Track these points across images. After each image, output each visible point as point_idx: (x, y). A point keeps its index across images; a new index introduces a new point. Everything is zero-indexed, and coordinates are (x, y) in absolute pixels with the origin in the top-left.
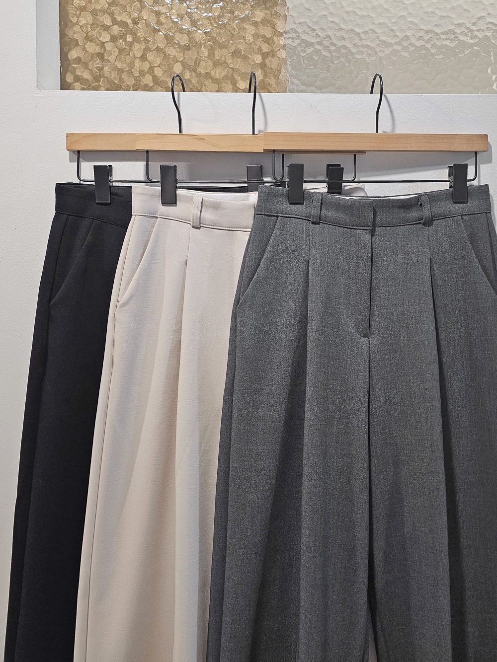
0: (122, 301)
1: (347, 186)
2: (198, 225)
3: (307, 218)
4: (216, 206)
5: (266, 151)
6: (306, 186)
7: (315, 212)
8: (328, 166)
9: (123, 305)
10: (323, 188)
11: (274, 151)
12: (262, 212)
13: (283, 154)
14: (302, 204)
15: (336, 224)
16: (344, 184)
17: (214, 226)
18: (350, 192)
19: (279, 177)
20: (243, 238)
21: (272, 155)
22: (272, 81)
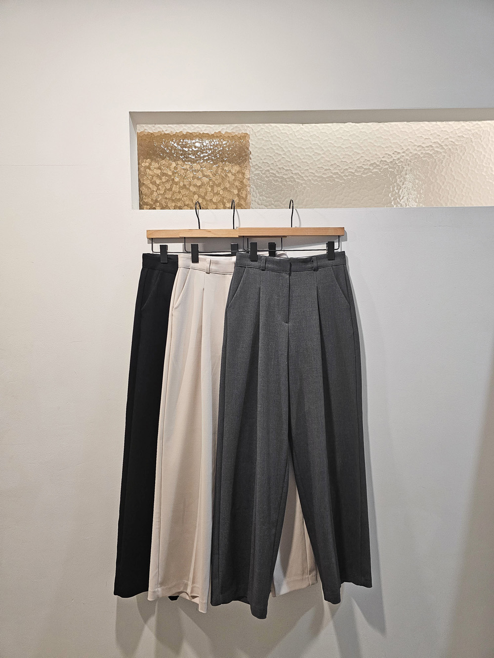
0: (175, 307)
1: (278, 253)
2: (209, 272)
3: (259, 268)
4: (217, 263)
5: (240, 237)
6: (259, 253)
7: (262, 265)
8: (269, 243)
9: (176, 308)
10: (266, 254)
11: (243, 236)
12: (238, 265)
13: (248, 238)
14: (257, 261)
15: (273, 270)
16: (278, 252)
17: (216, 273)
18: (279, 255)
19: (246, 249)
20: (230, 278)
21: (242, 238)
22: (243, 202)
